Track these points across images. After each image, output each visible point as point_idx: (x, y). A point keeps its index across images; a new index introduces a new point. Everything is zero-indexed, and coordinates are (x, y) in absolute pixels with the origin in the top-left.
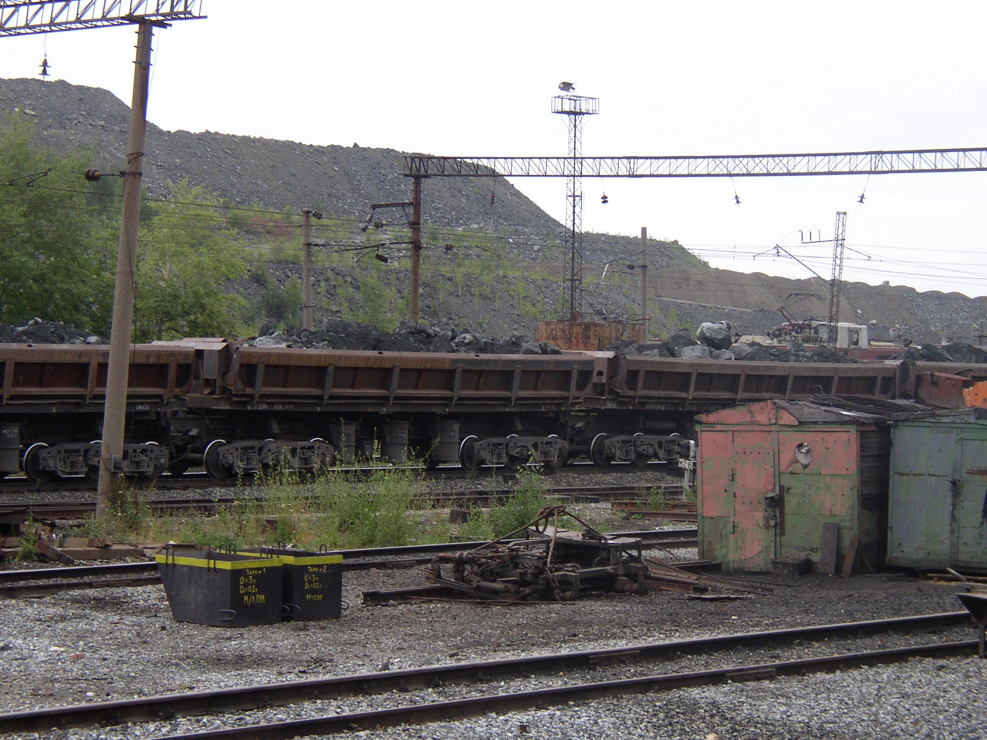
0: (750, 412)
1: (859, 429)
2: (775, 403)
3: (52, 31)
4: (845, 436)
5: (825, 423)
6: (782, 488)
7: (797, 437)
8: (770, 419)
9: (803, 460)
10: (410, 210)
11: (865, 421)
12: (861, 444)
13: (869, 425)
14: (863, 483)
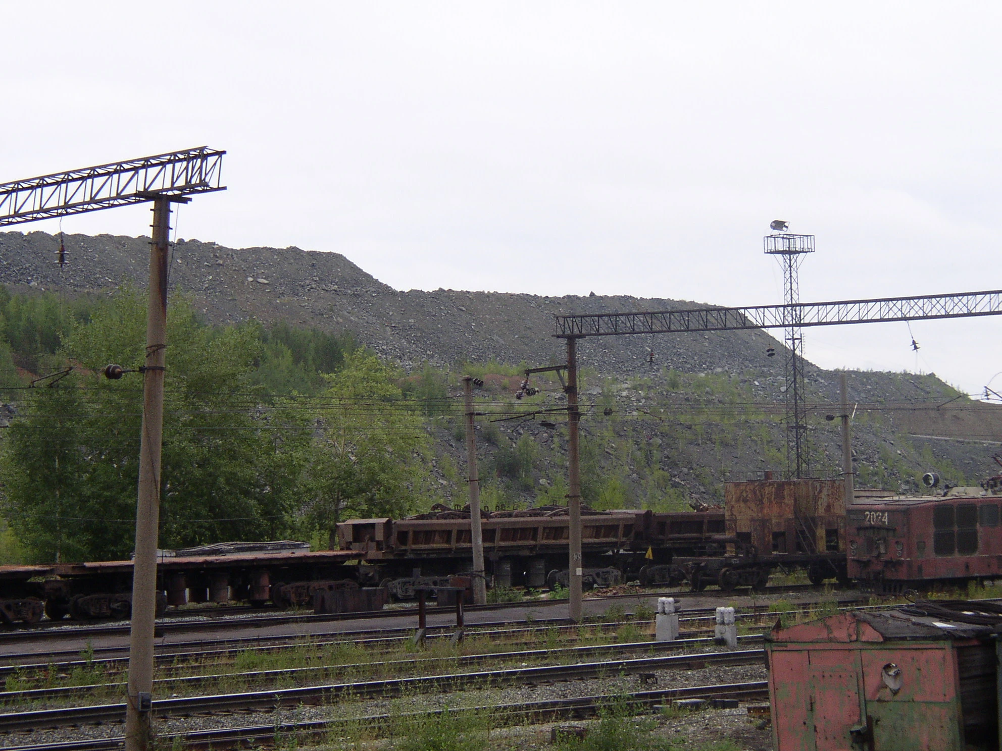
0: (827, 627)
1: (956, 645)
2: (854, 616)
3: (68, 214)
4: (939, 654)
5: (914, 639)
6: (869, 719)
7: (884, 657)
8: (850, 636)
9: (892, 684)
10: (565, 374)
11: (962, 635)
12: (960, 664)
13: (968, 639)
14: (966, 711)
